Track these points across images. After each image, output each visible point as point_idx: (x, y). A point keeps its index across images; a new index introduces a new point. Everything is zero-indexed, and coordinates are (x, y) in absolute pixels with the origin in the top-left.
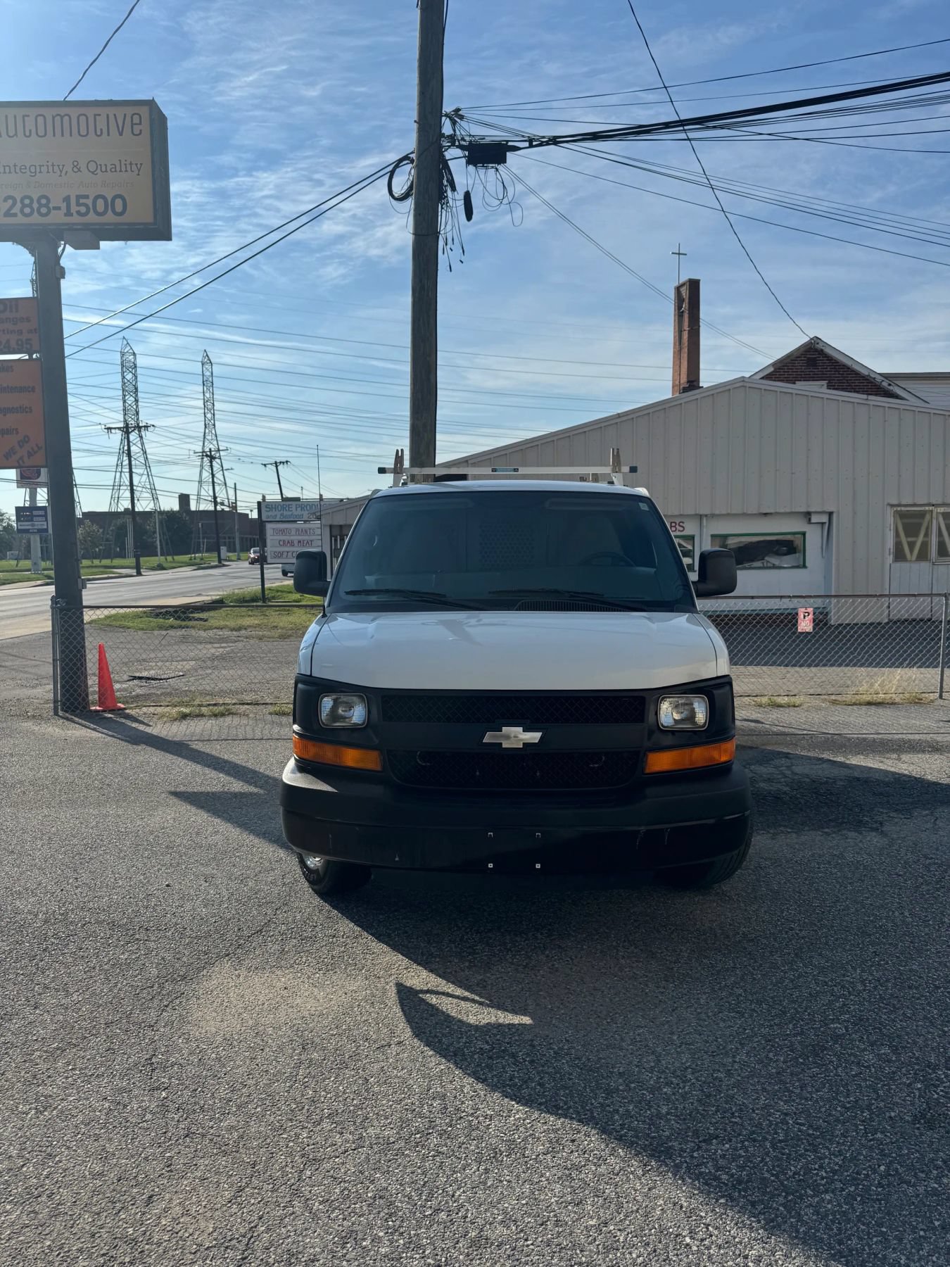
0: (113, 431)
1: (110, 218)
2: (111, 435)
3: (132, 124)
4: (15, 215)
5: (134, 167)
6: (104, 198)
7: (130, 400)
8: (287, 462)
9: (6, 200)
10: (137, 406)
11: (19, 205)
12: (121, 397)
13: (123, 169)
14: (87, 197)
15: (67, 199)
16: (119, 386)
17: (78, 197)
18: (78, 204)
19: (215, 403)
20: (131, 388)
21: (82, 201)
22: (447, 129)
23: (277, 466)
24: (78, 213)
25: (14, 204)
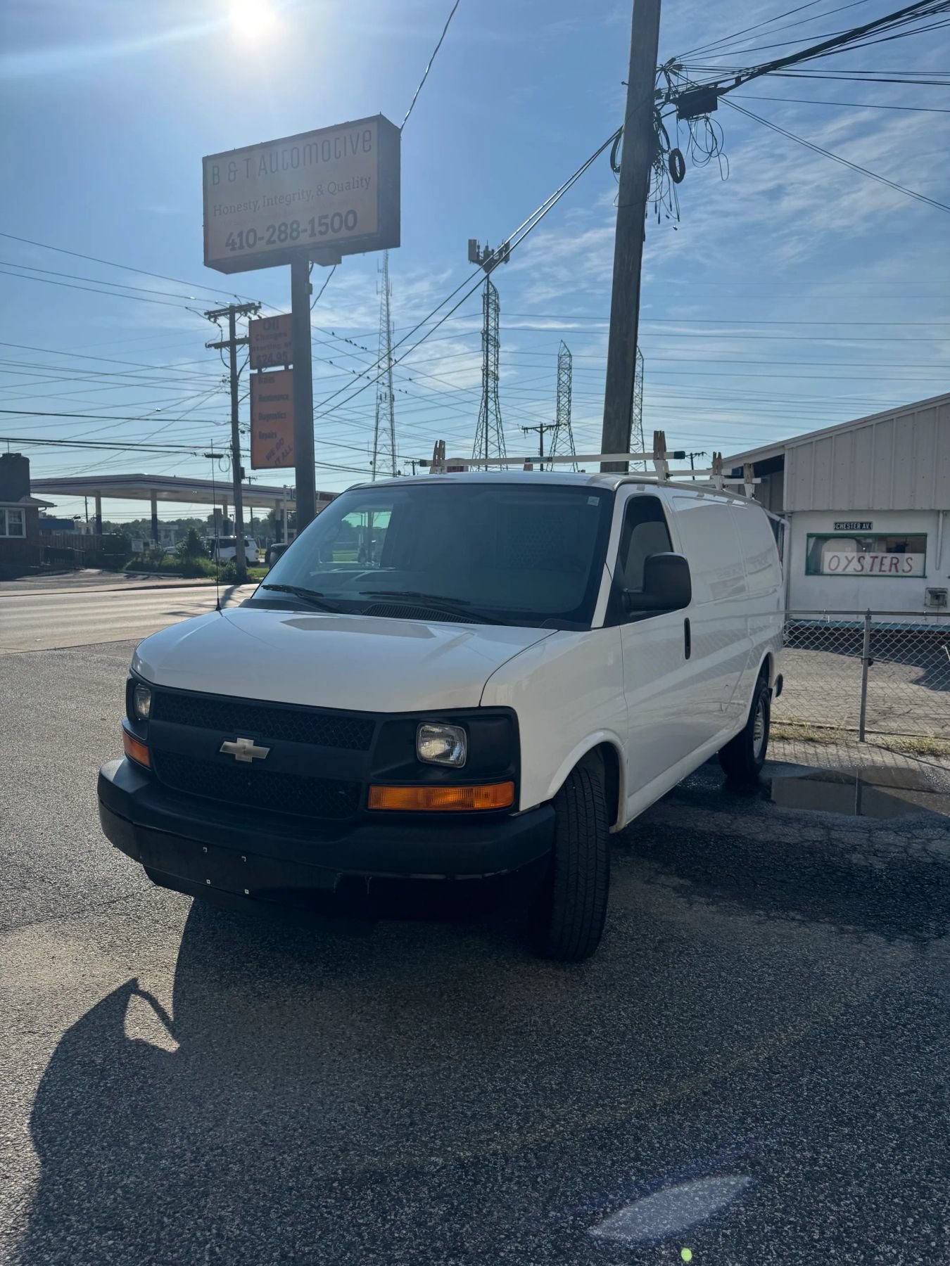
0: (529, 431)
1: (344, 233)
2: (527, 435)
3: (364, 141)
4: (274, 242)
5: (364, 181)
6: (339, 214)
7: (564, 400)
8: (703, 453)
9: (268, 230)
10: (570, 406)
11: (277, 233)
12: (555, 399)
13: (356, 186)
14: (326, 217)
15: (312, 222)
16: (555, 388)
17: (321, 218)
18: (320, 225)
19: (644, 398)
20: (566, 388)
21: (323, 221)
22: (661, 83)
23: (692, 458)
24: (321, 233)
25: (274, 232)
